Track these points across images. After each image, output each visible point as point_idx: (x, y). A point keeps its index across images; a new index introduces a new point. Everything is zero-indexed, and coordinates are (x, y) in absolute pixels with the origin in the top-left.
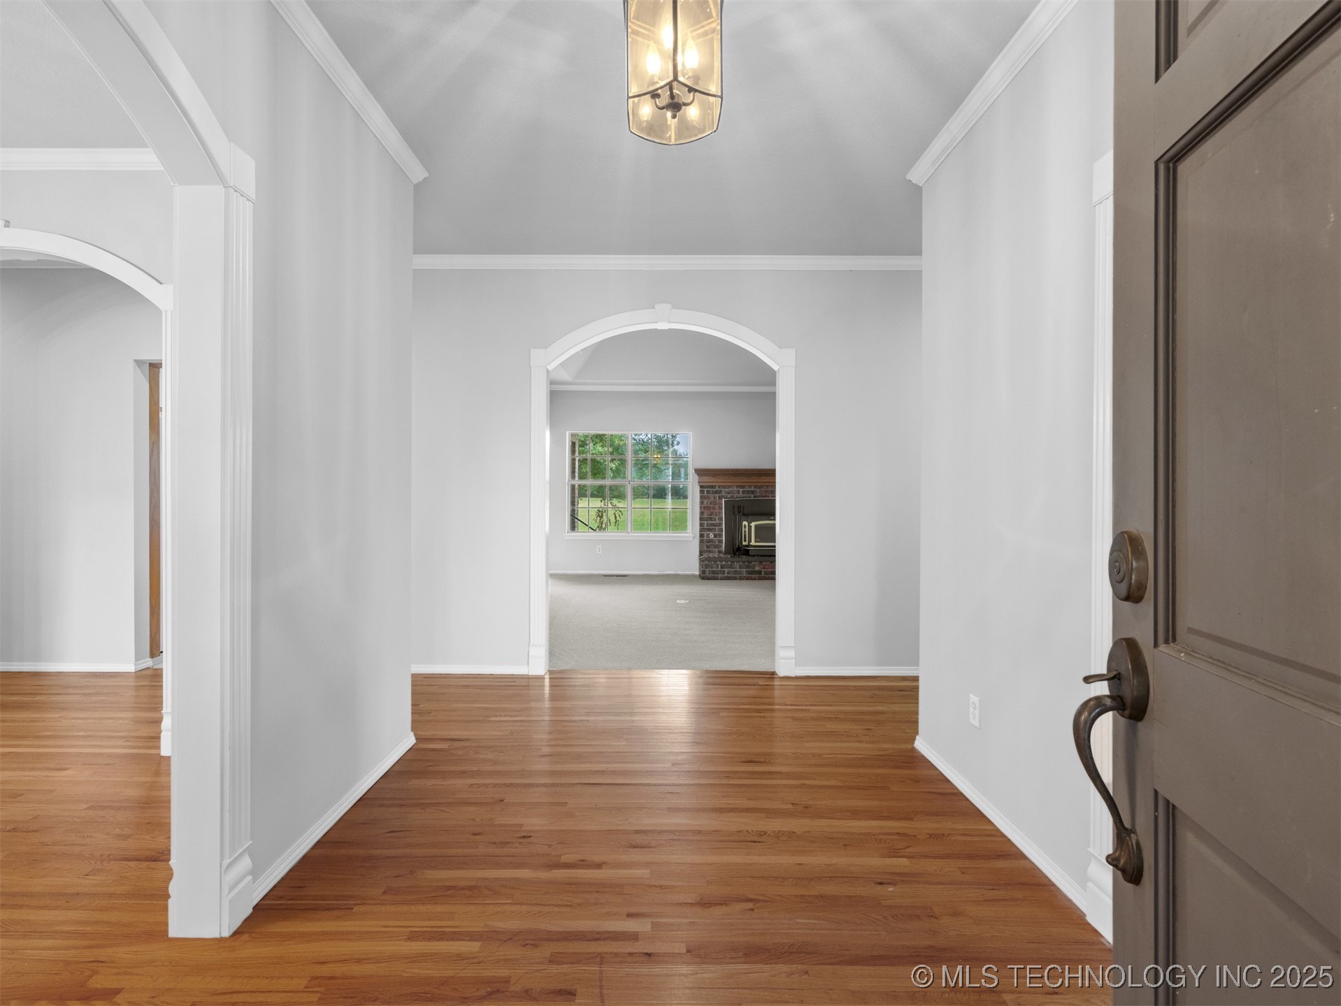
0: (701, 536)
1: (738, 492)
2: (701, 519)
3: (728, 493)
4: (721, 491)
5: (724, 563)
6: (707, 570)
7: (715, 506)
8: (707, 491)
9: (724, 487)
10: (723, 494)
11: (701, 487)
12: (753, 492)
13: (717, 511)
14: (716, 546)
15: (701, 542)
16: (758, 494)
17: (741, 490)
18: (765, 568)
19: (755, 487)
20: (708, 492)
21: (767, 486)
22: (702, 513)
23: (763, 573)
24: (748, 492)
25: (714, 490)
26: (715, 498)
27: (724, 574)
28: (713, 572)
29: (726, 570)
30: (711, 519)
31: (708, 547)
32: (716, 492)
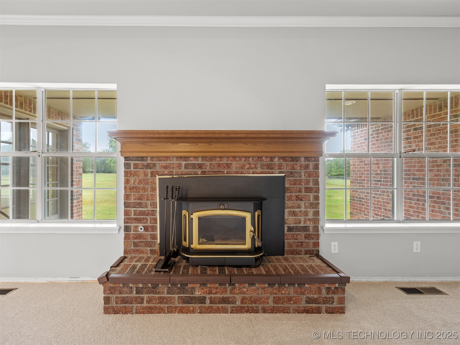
0: (127, 229)
1: (179, 166)
2: (126, 205)
3: (165, 167)
4: (154, 165)
5: (141, 285)
6: (113, 297)
7: (146, 186)
8: (135, 164)
9: (159, 159)
10: (158, 169)
11: (126, 158)
12: (200, 166)
13: (149, 193)
14: (148, 244)
15: (127, 237)
16: (208, 169)
17: (184, 163)
18: (210, 293)
19: (203, 158)
20: (136, 166)
21: (221, 157)
22: (127, 197)
23: (208, 301)
24: (193, 166)
25: (145, 163)
26: (146, 175)
27: (142, 303)
28: (124, 301)
29: (145, 296)
30: (140, 205)
31: (135, 245)
32: (148, 166)
